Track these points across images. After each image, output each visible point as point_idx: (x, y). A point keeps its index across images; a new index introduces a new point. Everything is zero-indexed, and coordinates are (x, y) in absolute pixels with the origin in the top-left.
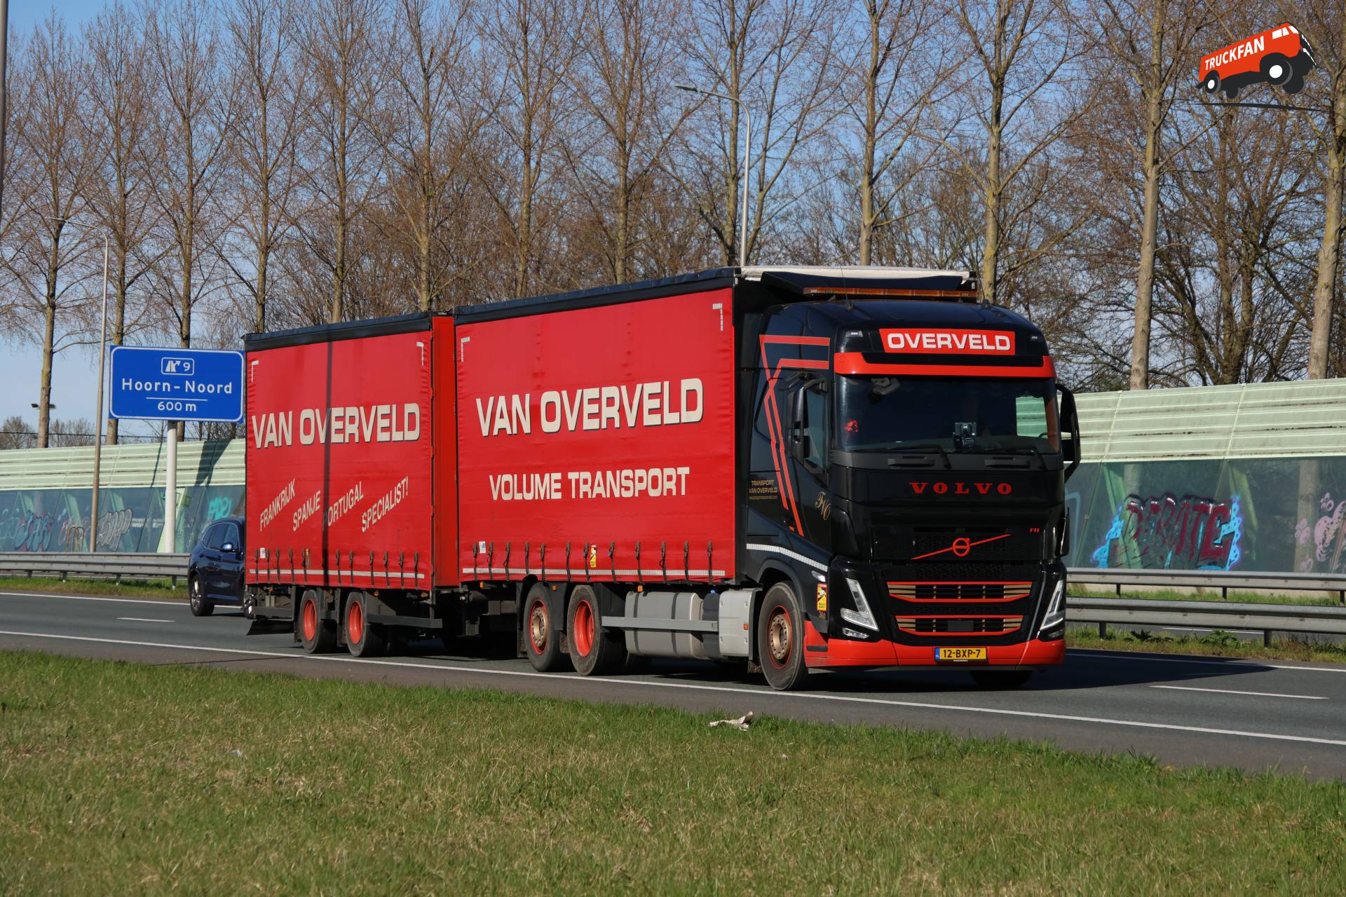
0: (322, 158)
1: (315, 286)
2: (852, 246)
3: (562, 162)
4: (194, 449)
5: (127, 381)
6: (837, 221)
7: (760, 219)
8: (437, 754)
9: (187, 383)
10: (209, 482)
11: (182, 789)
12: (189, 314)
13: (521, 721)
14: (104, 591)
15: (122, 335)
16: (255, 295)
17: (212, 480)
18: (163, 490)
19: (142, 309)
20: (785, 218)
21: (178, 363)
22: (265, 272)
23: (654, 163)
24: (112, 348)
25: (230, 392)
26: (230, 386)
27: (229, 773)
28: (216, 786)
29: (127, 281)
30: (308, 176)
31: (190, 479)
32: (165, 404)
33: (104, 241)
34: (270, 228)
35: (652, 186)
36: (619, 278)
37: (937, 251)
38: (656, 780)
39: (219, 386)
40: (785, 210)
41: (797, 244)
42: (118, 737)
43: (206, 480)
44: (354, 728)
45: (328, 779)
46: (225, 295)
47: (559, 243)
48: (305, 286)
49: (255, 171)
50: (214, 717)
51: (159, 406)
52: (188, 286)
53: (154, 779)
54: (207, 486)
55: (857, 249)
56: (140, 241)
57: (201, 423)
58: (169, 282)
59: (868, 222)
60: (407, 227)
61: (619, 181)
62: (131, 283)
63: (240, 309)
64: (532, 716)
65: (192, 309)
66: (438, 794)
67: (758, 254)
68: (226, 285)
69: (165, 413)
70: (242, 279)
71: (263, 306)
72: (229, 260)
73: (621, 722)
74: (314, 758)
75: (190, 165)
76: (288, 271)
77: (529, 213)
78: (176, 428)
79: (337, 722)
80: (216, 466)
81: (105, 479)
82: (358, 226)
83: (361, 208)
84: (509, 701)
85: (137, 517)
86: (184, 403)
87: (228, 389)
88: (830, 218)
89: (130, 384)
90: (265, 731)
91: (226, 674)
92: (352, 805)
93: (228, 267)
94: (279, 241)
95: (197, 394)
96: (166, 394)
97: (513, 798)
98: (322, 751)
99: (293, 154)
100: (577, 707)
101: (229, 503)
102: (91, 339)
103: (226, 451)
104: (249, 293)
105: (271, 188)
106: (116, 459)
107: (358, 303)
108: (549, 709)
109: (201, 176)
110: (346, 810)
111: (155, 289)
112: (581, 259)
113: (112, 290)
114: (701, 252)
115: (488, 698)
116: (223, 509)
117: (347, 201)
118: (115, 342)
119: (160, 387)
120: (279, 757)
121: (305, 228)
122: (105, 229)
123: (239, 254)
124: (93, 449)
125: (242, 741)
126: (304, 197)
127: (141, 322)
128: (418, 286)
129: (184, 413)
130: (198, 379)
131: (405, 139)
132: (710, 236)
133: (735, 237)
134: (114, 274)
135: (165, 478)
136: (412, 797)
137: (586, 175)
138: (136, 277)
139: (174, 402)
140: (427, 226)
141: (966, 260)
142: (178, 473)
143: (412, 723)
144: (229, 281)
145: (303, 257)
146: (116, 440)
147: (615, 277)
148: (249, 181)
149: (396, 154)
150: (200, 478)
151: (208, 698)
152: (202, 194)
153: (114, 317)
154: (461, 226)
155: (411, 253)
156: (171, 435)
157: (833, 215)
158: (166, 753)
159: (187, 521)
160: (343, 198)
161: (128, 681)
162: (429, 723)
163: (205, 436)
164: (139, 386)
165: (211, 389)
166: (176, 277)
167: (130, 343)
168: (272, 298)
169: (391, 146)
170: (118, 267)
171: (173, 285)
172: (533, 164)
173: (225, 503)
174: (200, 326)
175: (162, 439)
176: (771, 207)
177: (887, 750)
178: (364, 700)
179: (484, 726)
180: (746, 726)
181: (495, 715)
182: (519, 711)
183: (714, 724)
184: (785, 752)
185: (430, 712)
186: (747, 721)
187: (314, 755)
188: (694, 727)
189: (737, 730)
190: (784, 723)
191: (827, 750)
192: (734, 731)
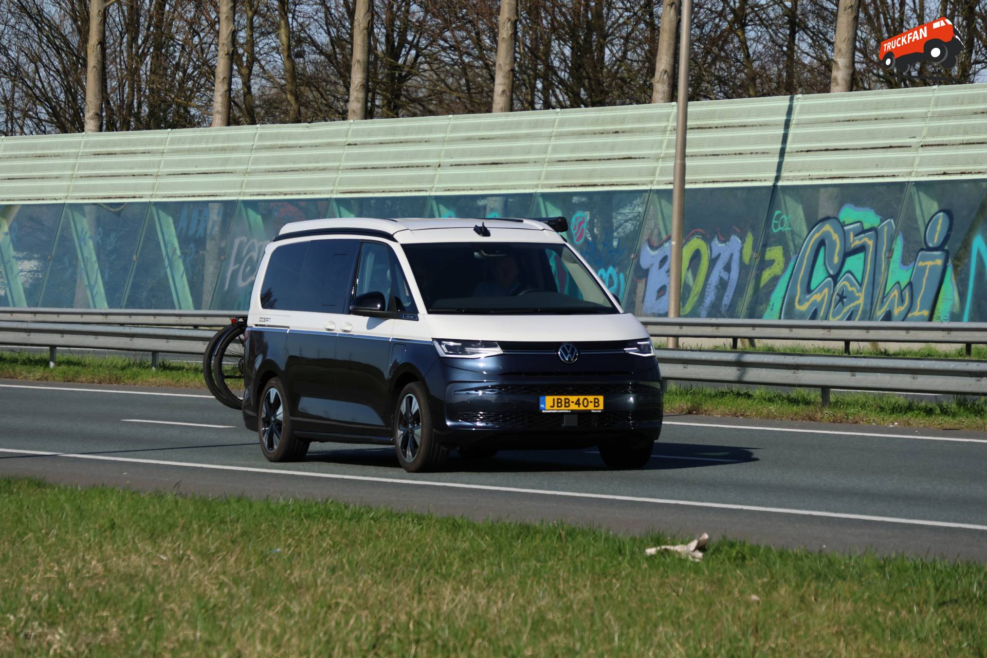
13: (375, 547)
44: (133, 557)
64: (390, 540)
73: (519, 548)
79: (108, 548)
84: (357, 517)
98: (86, 589)
100: (455, 527)
108: (414, 529)
115: (328, 514)
143: (218, 550)
177: (905, 591)
178: (148, 517)
179: (321, 554)
180: (699, 555)
181: (338, 538)
182: (370, 532)
183: (651, 551)
184: (756, 592)
185: (243, 534)
186: (701, 548)
187: (75, 595)
188: (624, 555)
189: (686, 560)
190: (754, 551)
191: (817, 589)
192: (681, 561)
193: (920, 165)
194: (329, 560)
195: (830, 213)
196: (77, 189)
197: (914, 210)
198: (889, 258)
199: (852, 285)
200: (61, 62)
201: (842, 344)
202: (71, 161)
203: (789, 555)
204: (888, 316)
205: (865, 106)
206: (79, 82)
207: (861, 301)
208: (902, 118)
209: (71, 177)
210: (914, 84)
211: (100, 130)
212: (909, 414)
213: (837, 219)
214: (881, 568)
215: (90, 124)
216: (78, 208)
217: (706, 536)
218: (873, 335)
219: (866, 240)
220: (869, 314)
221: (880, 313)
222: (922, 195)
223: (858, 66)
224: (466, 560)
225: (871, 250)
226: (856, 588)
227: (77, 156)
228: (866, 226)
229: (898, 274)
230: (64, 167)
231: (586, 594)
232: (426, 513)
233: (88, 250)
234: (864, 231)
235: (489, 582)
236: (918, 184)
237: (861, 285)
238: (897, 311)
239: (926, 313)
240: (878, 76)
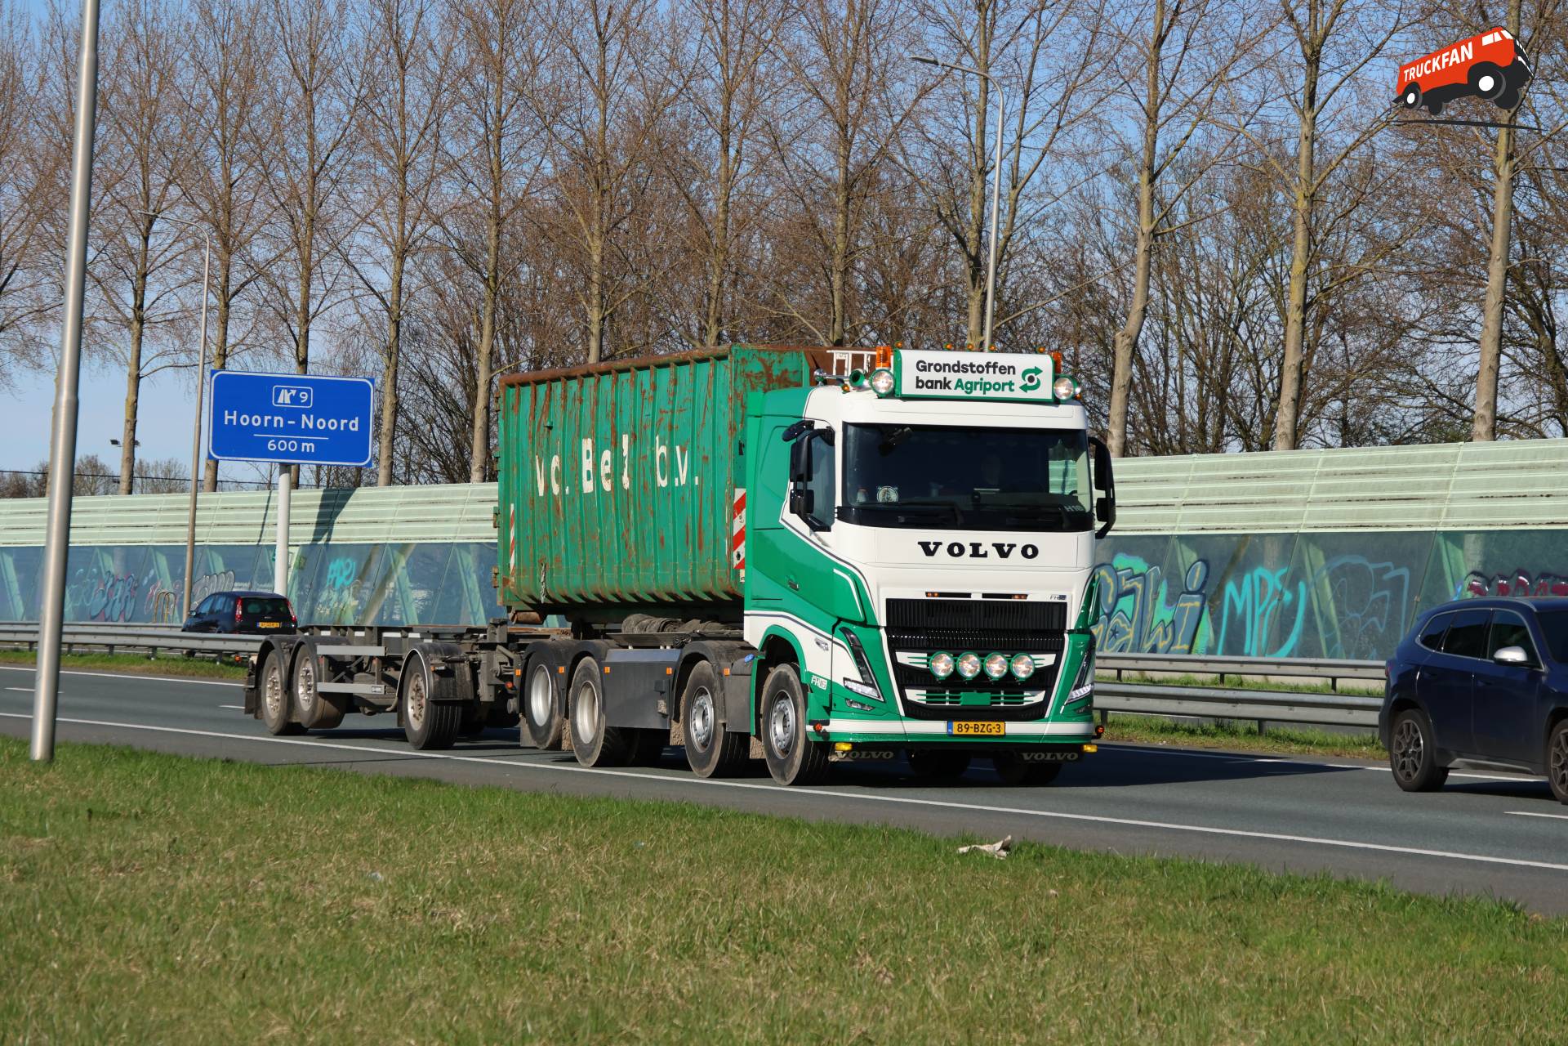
0: (473, 142)
1: (462, 299)
2: (1125, 258)
3: (767, 150)
4: (311, 498)
5: (231, 414)
6: (1108, 228)
7: (1013, 224)
8: (623, 883)
9: (304, 417)
10: (329, 540)
11: (312, 920)
12: (307, 331)
13: (725, 844)
14: (202, 672)
15: (225, 356)
16: (388, 309)
17: (333, 537)
18: (273, 548)
19: (250, 325)
20: (1041, 223)
21: (293, 392)
22: (400, 282)
23: (881, 152)
24: (213, 372)
25: (356, 429)
26: (356, 421)
27: (369, 901)
28: (354, 916)
29: (232, 289)
30: (454, 165)
31: (305, 535)
32: (276, 443)
33: (205, 241)
34: (408, 227)
35: (879, 181)
36: (836, 294)
37: (1231, 265)
38: (896, 919)
39: (343, 422)
40: (1042, 212)
41: (1056, 255)
42: (230, 854)
43: (325, 537)
44: (520, 848)
45: (492, 912)
46: (351, 310)
47: (762, 250)
48: (449, 299)
49: (391, 158)
50: (347, 831)
51: (270, 445)
52: (307, 298)
53: (277, 907)
54: (326, 545)
55: (1133, 261)
56: (248, 241)
57: (319, 467)
58: (284, 293)
59: (1146, 227)
60: (576, 229)
61: (837, 175)
62: (236, 293)
63: (369, 328)
64: (738, 837)
65: (311, 326)
66: (629, 933)
67: (1007, 266)
68: (353, 297)
69: (276, 454)
70: (372, 290)
71: (398, 324)
72: (357, 266)
73: (849, 845)
74: (473, 885)
75: (312, 148)
76: (428, 280)
77: (726, 212)
78: (290, 472)
79: (498, 839)
80: (338, 519)
81: (201, 534)
82: (517, 224)
83: (518, 204)
84: (708, 816)
85: (241, 581)
86: (300, 442)
87: (354, 425)
88: (1098, 224)
89: (234, 417)
90: (411, 849)
91: (357, 778)
92: (521, 944)
93: (355, 274)
94: (418, 243)
95: (315, 431)
96: (278, 431)
97: (721, 939)
98: (482, 875)
99: (437, 136)
101: (353, 564)
102: (188, 362)
103: (350, 501)
104: (381, 307)
105: (409, 179)
106: (215, 509)
107: (513, 321)
108: (757, 828)
109: (324, 163)
110: (515, 950)
111: (266, 300)
112: (789, 270)
113: (213, 300)
114: (936, 264)
115: (683, 813)
116: (346, 573)
117: (502, 195)
118: (216, 365)
119: (271, 422)
120: (430, 883)
121: (450, 228)
122: (205, 226)
123: (369, 260)
124: (187, 497)
125: (383, 862)
126: (449, 190)
127: (248, 341)
128: (588, 301)
129: (300, 455)
130: (318, 412)
131: (575, 119)
132: (948, 244)
133: (981, 244)
134: (215, 281)
135: (275, 533)
136: (596, 934)
137: (798, 166)
138: (243, 286)
139: (288, 440)
140: (601, 227)
141: (1267, 277)
142: (292, 528)
143: (590, 843)
144: (357, 292)
145: (447, 263)
146: (215, 485)
147: (832, 292)
148: (382, 170)
149: (563, 138)
150: (318, 534)
151: (338, 807)
152: (324, 185)
153: (215, 334)
154: (642, 227)
155: (579, 259)
156: (283, 481)
157: (1102, 219)
158: (291, 875)
159: (301, 588)
160: (497, 189)
161: (239, 785)
162: (611, 843)
163: (324, 483)
164: (245, 420)
165: (333, 426)
166: (292, 285)
167: (234, 367)
168: (409, 314)
169: (557, 128)
170: (221, 273)
171: (287, 295)
172: (732, 152)
173: (348, 565)
174: (319, 348)
175: (270, 486)
176: (1026, 208)
177: (1181, 888)
178: (530, 813)
179: (680, 848)
180: (1004, 853)
181: (693, 835)
182: (721, 830)
183: (964, 849)
184: (1054, 887)
185: (611, 829)
186: (1005, 848)
187: (472, 880)
188: (939, 853)
189: (993, 858)
190: (1051, 851)
191: (1106, 885)
192: (990, 858)
193: (1181, 521)
194: (686, 853)
195: (1105, 560)
196: (463, 530)
197: (1176, 558)
198: (1155, 599)
199: (1124, 622)
200: (452, 424)
201: (1115, 672)
202: (460, 507)
203: (1081, 856)
204: (1154, 649)
205: (1136, 470)
206: (467, 439)
207: (1131, 636)
208: (1167, 481)
209: (459, 520)
210: (1175, 452)
211: (484, 481)
212: (1176, 734)
213: (1111, 565)
214: (1160, 867)
215: (476, 475)
216: (464, 546)
217: (1009, 837)
218: (1141, 664)
219: (1136, 583)
220: (1137, 647)
221: (1147, 646)
222: (1183, 546)
223: (1129, 436)
224: (804, 855)
225: (1140, 592)
226: (1138, 885)
227: (464, 502)
228: (1136, 572)
229: (1162, 613)
230: (453, 512)
231: (909, 887)
232: (767, 814)
233: (472, 583)
234: (1134, 576)
235: (826, 874)
236: (1180, 537)
237: (1131, 622)
238: (1161, 645)
239: (1186, 647)
240: (1146, 445)
